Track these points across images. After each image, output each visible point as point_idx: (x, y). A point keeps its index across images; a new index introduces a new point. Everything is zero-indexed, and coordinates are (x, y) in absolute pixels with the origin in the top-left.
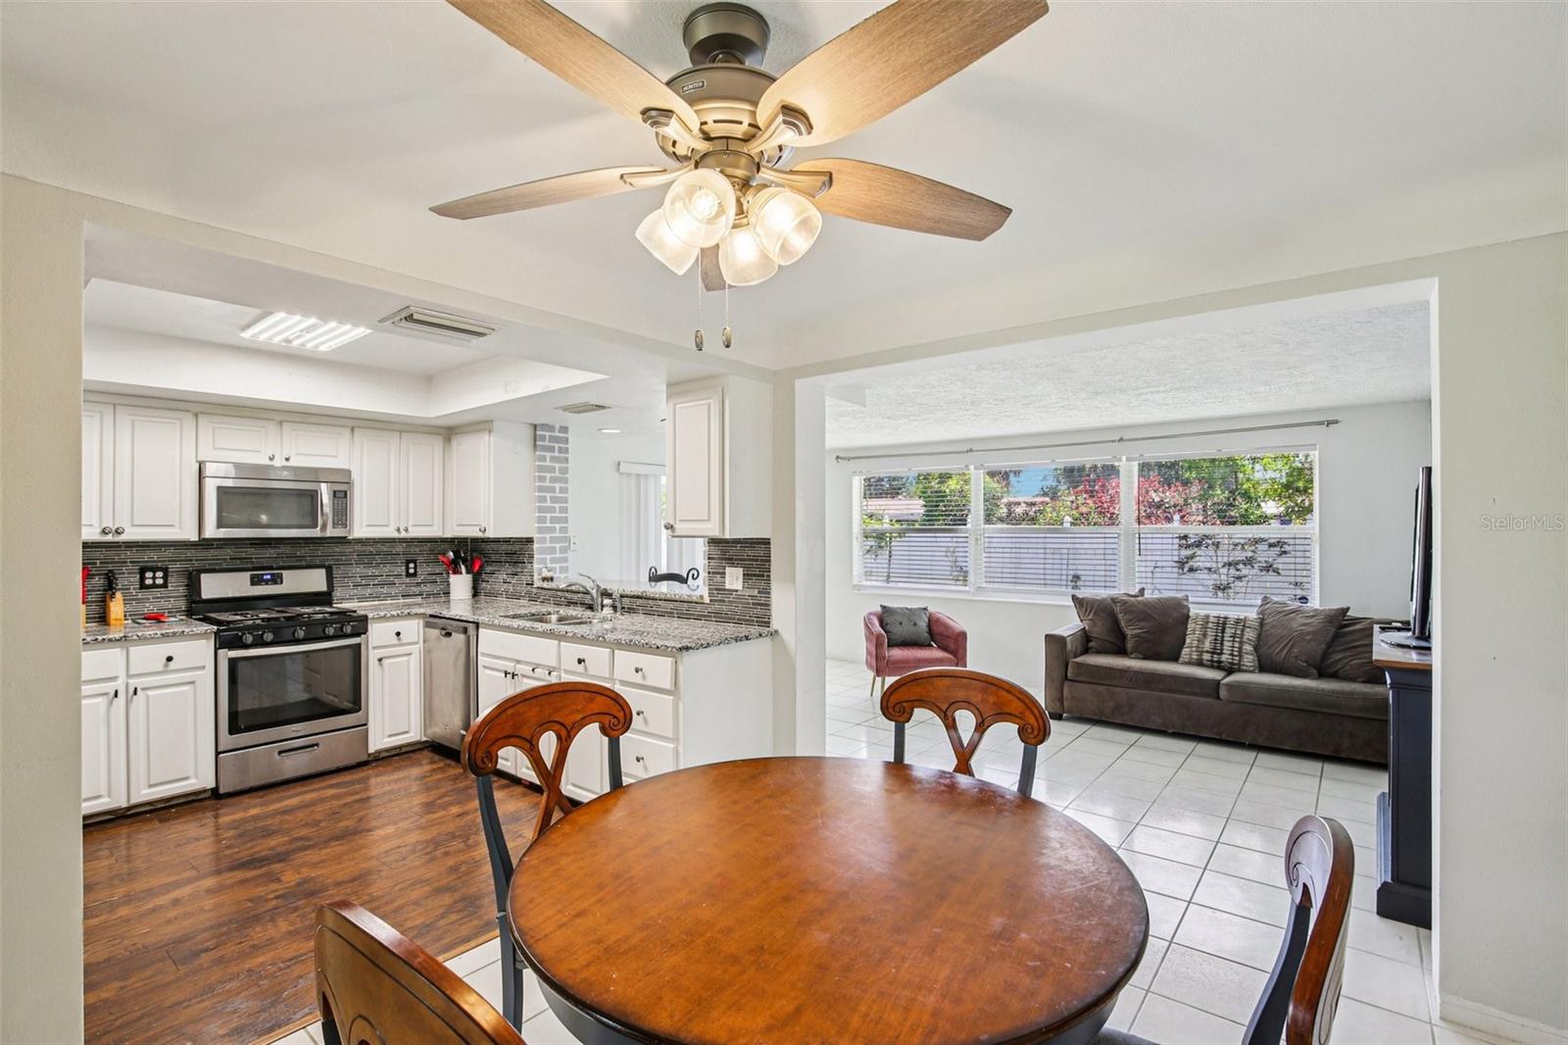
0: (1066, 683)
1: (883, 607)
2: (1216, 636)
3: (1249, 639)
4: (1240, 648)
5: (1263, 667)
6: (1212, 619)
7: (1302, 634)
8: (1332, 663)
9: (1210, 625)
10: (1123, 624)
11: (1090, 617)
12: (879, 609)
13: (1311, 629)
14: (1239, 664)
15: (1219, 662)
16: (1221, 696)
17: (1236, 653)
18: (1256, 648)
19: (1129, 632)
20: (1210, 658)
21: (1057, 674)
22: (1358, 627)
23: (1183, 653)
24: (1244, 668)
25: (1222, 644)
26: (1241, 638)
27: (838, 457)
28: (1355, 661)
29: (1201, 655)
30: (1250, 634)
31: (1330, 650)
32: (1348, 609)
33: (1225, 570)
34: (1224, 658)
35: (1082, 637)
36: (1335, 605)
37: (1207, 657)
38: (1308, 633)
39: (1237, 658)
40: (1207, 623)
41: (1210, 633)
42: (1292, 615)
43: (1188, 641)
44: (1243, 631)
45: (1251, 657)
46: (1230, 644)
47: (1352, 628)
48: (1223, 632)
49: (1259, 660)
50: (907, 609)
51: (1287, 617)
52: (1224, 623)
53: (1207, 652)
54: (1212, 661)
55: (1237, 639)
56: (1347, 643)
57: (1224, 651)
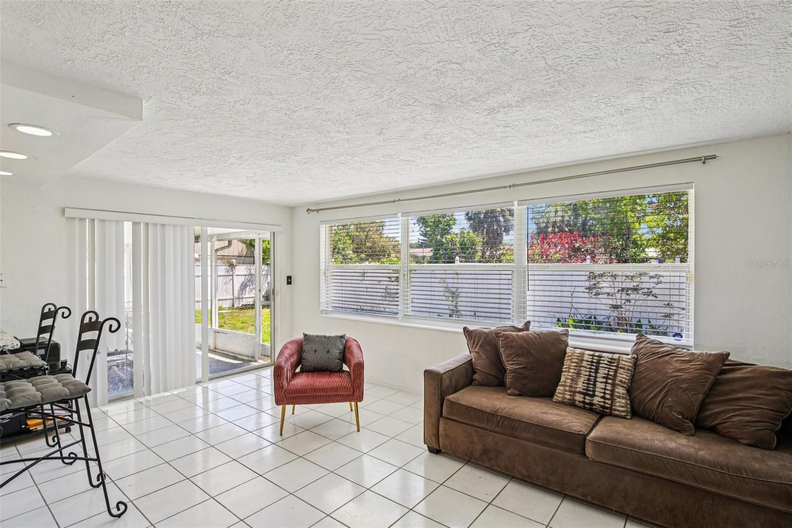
0: (441, 419)
1: (305, 335)
2: (590, 375)
3: (621, 381)
4: (613, 391)
5: (637, 412)
6: (586, 357)
7: (678, 380)
8: (712, 415)
9: (584, 364)
10: (504, 358)
11: (476, 350)
12: (302, 336)
13: (686, 376)
14: (611, 408)
15: (591, 404)
16: (587, 454)
17: (608, 396)
18: (629, 391)
19: (509, 367)
20: (582, 400)
21: (434, 410)
22: (738, 375)
23: (557, 391)
24: (616, 413)
25: (594, 385)
26: (614, 380)
27: (308, 210)
28: (737, 418)
29: (574, 396)
30: (623, 376)
31: (708, 400)
32: (728, 354)
33: (618, 296)
34: (596, 400)
35: (466, 369)
36: (713, 348)
37: (579, 398)
38: (685, 381)
39: (609, 402)
40: (582, 360)
41: (584, 372)
42: (667, 358)
43: (563, 379)
44: (616, 372)
45: (623, 401)
46: (603, 386)
47: (730, 376)
48: (596, 372)
49: (632, 404)
50: (325, 337)
51: (660, 360)
52: (598, 363)
53: (580, 393)
54: (584, 402)
55: (609, 381)
56: (725, 394)
57: (597, 393)
